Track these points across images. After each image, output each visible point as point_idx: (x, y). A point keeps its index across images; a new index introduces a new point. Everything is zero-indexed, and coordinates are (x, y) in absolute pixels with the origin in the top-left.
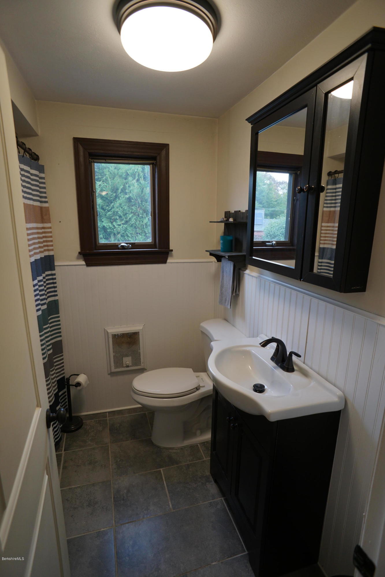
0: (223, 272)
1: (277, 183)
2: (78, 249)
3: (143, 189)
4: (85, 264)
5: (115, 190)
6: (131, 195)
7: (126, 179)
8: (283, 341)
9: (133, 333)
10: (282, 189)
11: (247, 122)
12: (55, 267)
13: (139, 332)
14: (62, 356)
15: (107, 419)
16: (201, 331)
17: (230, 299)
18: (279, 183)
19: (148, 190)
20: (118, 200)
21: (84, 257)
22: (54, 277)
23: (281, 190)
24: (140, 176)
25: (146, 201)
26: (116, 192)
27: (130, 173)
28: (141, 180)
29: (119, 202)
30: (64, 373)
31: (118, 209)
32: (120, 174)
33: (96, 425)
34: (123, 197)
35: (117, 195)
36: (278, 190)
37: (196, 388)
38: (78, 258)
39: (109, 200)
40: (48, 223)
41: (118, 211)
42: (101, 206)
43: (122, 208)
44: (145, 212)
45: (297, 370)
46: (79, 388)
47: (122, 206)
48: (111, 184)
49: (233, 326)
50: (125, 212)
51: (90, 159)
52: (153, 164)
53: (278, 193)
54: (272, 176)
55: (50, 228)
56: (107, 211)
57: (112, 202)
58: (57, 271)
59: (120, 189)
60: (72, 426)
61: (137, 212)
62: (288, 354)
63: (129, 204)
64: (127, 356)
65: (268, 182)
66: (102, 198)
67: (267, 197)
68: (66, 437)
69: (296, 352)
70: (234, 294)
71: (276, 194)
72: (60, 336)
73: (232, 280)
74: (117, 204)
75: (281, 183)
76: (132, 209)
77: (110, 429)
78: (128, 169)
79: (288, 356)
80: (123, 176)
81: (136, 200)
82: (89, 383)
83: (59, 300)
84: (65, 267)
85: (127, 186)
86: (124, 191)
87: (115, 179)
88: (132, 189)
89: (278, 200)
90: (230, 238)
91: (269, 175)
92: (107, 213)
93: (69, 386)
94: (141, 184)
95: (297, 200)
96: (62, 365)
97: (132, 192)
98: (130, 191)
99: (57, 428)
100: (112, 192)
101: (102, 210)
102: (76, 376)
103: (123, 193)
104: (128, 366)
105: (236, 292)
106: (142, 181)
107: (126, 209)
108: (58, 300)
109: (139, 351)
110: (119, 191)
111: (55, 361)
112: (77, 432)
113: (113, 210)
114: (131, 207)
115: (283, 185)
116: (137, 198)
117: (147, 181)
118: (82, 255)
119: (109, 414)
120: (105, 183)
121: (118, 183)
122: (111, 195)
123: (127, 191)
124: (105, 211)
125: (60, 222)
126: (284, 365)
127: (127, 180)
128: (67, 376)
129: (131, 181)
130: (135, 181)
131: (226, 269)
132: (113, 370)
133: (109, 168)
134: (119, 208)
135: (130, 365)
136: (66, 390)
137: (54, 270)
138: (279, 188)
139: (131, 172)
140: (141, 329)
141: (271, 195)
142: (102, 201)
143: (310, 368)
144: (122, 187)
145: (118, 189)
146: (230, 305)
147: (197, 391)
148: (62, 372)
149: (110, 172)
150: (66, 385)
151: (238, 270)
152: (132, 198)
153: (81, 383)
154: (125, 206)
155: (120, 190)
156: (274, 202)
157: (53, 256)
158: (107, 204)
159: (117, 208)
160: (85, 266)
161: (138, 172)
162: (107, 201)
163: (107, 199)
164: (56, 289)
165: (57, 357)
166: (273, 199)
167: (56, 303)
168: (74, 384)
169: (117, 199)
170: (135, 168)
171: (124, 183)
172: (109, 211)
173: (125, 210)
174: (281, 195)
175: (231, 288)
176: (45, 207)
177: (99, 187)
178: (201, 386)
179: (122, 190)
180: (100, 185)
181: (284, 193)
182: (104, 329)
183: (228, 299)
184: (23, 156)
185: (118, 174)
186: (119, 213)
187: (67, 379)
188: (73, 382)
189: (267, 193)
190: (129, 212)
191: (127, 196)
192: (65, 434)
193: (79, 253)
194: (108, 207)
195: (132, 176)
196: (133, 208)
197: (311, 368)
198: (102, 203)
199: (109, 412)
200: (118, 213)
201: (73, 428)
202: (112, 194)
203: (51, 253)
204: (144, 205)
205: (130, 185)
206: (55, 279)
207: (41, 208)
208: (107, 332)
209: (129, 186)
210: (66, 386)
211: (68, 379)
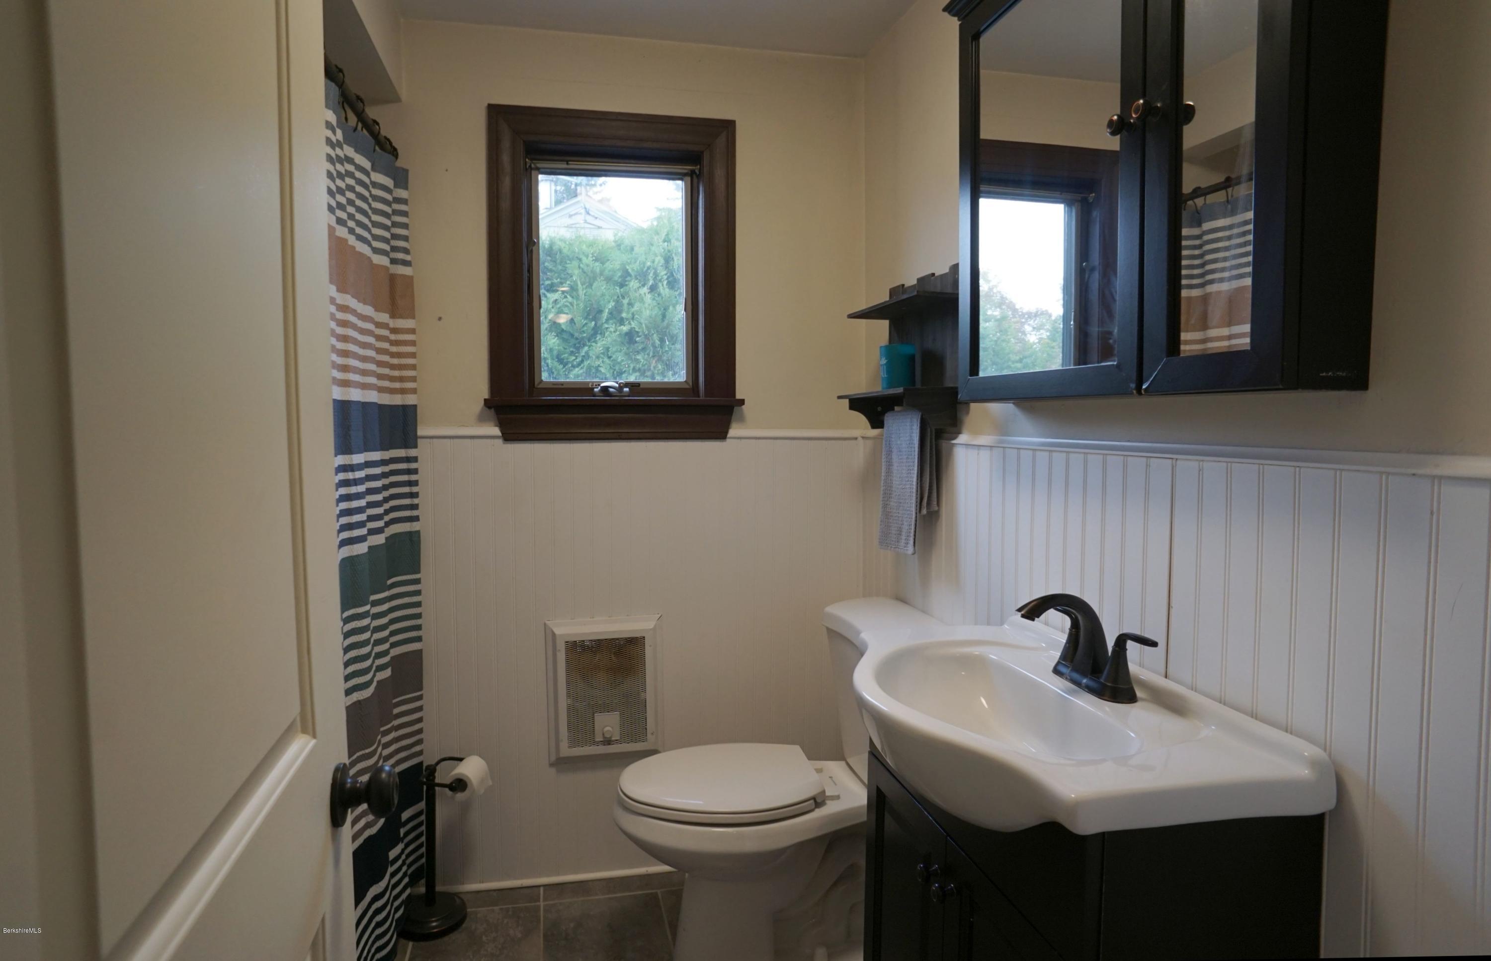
0: (889, 453)
1: (1023, 315)
2: (483, 390)
3: (666, 309)
4: (500, 434)
5: (593, 313)
6: (633, 324)
7: (622, 285)
8: (1087, 601)
9: (626, 639)
10: (1037, 329)
11: (946, 14)
12: (419, 440)
13: (644, 637)
14: (420, 698)
15: (539, 906)
16: (828, 629)
17: (913, 527)
18: (1026, 316)
19: (679, 314)
20: (599, 339)
21: (497, 414)
22: (413, 466)
23: (1034, 333)
24: (660, 278)
25: (673, 339)
26: (595, 319)
27: (633, 270)
28: (661, 288)
29: (604, 342)
30: (420, 753)
31: (601, 360)
32: (606, 272)
33: (505, 921)
34: (612, 330)
35: (598, 325)
36: (1024, 333)
37: (814, 798)
38: (481, 419)
39: (577, 339)
40: (407, 318)
41: (599, 366)
42: (555, 353)
43: (610, 357)
44: (668, 370)
45: (1143, 700)
46: (460, 796)
47: (610, 354)
48: (582, 297)
49: (924, 611)
50: (617, 368)
51: (527, 160)
52: (692, 174)
53: (1024, 340)
54: (1008, 297)
55: (413, 331)
56: (570, 365)
57: (584, 345)
58: (422, 451)
59: (607, 310)
60: (433, 919)
61: (650, 370)
62: (1110, 643)
63: (628, 349)
64: (606, 708)
65: (997, 313)
66: (560, 333)
67: (994, 351)
68: (412, 953)
69: (1137, 632)
70: (924, 511)
71: (1020, 342)
72: (419, 639)
73: (916, 468)
74: (598, 347)
75: (1033, 315)
76: (638, 361)
77: (545, 936)
78: (629, 261)
79: (1110, 654)
80: (616, 278)
81: (647, 337)
82: (490, 783)
83: (421, 532)
84: (445, 440)
85: (625, 301)
86: (616, 316)
87: (593, 287)
88: (637, 311)
89: (1025, 357)
90: (907, 349)
91: (998, 295)
92: (570, 371)
93: (432, 785)
94: (662, 298)
95: (1093, 270)
96: (417, 727)
97: (636, 316)
98: (633, 314)
99: (384, 914)
100: (586, 318)
101: (556, 364)
102: (456, 762)
103: (614, 320)
104: (608, 742)
105: (929, 503)
106: (664, 290)
107: (619, 360)
108: (418, 532)
109: (643, 694)
110: (603, 315)
111: (396, 711)
112: (446, 939)
113: (586, 363)
114: (633, 357)
115: (1038, 319)
116: (649, 332)
117: (676, 289)
118: (493, 410)
119: (544, 891)
120: (568, 296)
121: (603, 295)
122: (584, 326)
123: (624, 315)
124: (567, 367)
125: (440, 319)
126: (1102, 680)
127: (625, 288)
128: (428, 760)
129: (635, 291)
130: (645, 290)
131: (899, 442)
132: (566, 751)
133: (580, 260)
134: (603, 358)
135: (613, 739)
136: (422, 805)
137: (416, 447)
138: (1028, 328)
139: (635, 269)
140: (651, 629)
141: (1004, 344)
142: (558, 342)
143: (1188, 688)
144: (612, 304)
145: (600, 312)
146: (914, 543)
147: (817, 810)
148: (417, 748)
149: (582, 269)
150: (424, 783)
151: (934, 440)
152: (638, 332)
153: (467, 781)
154: (619, 354)
155: (606, 314)
156: (1013, 362)
157: (415, 406)
158: (571, 349)
159: (598, 357)
160: (500, 441)
161: (654, 268)
162: (573, 341)
163: (572, 335)
164: (416, 501)
165: (401, 701)
166: (1011, 355)
167: (413, 539)
168: (447, 781)
169: (599, 337)
170: (646, 259)
171: (618, 297)
172: (574, 367)
173: (619, 363)
174: (1034, 344)
175: (914, 495)
176: (404, 276)
177: (553, 307)
178: (827, 794)
179: (611, 313)
180: (556, 300)
181: (1041, 339)
182: (545, 624)
183: (905, 528)
184: (355, 129)
185: (601, 274)
186: (602, 370)
187: (428, 767)
188: (443, 775)
189: (996, 341)
190: (627, 369)
191: (625, 329)
192: (411, 944)
193: (488, 403)
194: (574, 356)
195: (637, 279)
196: (639, 357)
197: (1193, 688)
198: (559, 345)
199: (547, 886)
200: (600, 371)
201: (434, 924)
202: (586, 324)
203: (410, 400)
204: (667, 349)
205: (633, 301)
206: (415, 471)
207: (393, 278)
208: (554, 634)
209: (630, 304)
210: (425, 787)
211: (432, 770)
